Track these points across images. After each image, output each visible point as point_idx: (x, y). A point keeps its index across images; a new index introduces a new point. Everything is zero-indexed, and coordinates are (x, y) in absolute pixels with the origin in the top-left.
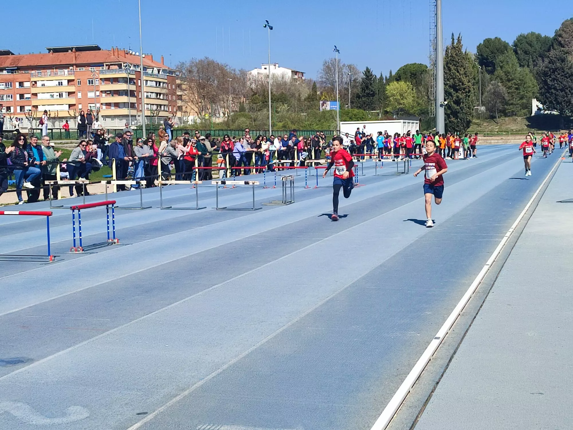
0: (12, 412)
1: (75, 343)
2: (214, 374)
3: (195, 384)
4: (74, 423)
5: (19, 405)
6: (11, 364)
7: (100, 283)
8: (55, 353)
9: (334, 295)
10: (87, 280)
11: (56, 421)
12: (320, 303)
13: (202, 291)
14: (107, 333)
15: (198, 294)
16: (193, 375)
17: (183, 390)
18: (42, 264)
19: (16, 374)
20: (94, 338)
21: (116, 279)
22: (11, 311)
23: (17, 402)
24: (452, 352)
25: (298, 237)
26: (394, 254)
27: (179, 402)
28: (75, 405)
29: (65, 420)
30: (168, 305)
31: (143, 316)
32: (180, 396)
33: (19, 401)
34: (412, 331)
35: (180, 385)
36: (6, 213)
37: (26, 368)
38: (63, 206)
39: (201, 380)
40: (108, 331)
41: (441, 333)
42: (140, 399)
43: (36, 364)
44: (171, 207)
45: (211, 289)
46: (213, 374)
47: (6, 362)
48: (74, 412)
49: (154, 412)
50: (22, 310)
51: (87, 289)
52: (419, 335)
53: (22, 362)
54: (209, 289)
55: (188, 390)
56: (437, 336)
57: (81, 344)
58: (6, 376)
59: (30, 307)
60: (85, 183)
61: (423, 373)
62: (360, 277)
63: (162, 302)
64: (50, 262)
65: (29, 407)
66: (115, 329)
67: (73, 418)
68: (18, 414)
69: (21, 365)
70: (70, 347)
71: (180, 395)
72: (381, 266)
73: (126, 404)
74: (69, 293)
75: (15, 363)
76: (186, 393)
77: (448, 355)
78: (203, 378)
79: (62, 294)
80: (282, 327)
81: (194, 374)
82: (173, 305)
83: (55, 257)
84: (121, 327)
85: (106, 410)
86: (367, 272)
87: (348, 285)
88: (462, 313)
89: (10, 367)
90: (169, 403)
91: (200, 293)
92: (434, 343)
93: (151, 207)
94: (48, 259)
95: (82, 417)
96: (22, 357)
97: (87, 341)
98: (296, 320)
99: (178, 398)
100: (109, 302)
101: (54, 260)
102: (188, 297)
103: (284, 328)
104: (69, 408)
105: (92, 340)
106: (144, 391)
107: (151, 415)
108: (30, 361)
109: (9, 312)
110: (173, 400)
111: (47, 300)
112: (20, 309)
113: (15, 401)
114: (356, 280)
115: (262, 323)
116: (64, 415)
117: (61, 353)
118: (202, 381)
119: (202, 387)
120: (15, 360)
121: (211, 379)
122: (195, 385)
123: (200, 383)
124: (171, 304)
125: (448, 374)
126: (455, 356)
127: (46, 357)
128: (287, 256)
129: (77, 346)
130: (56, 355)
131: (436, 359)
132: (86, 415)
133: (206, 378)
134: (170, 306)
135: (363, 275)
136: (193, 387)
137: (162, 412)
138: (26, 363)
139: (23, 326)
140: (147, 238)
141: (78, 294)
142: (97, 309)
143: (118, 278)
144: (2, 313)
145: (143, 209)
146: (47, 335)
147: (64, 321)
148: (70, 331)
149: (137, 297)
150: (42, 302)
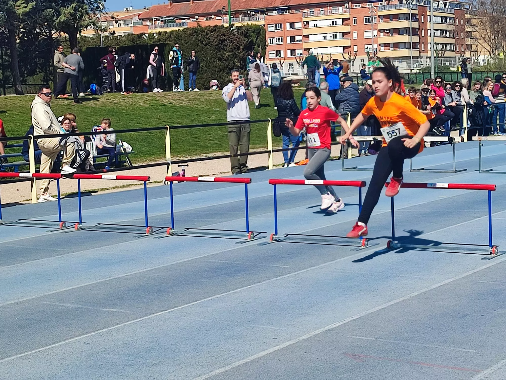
7: (439, 284)
10: (420, 279)
14: (479, 376)
18: (353, 250)
21: (457, 278)
22: (330, 327)
38: (357, 167)
40: (479, 372)
44: (492, 170)
50: (345, 325)
51: (425, 293)
59: (354, 320)
64: (362, 247)
66: (489, 370)
74: (401, 299)
79: (392, 300)
84: (495, 366)
93: (466, 170)
100: (463, 317)
101: (367, 245)
109: (327, 328)
111: (373, 310)
112: (341, 323)
139: (353, 355)
140: (479, 215)
141: (414, 302)
142: (450, 330)
143: (460, 276)
144: (318, 328)
145: (457, 171)
146: (390, 374)
147: (409, 349)
148: (422, 368)
149: (500, 311)
150: (368, 312)
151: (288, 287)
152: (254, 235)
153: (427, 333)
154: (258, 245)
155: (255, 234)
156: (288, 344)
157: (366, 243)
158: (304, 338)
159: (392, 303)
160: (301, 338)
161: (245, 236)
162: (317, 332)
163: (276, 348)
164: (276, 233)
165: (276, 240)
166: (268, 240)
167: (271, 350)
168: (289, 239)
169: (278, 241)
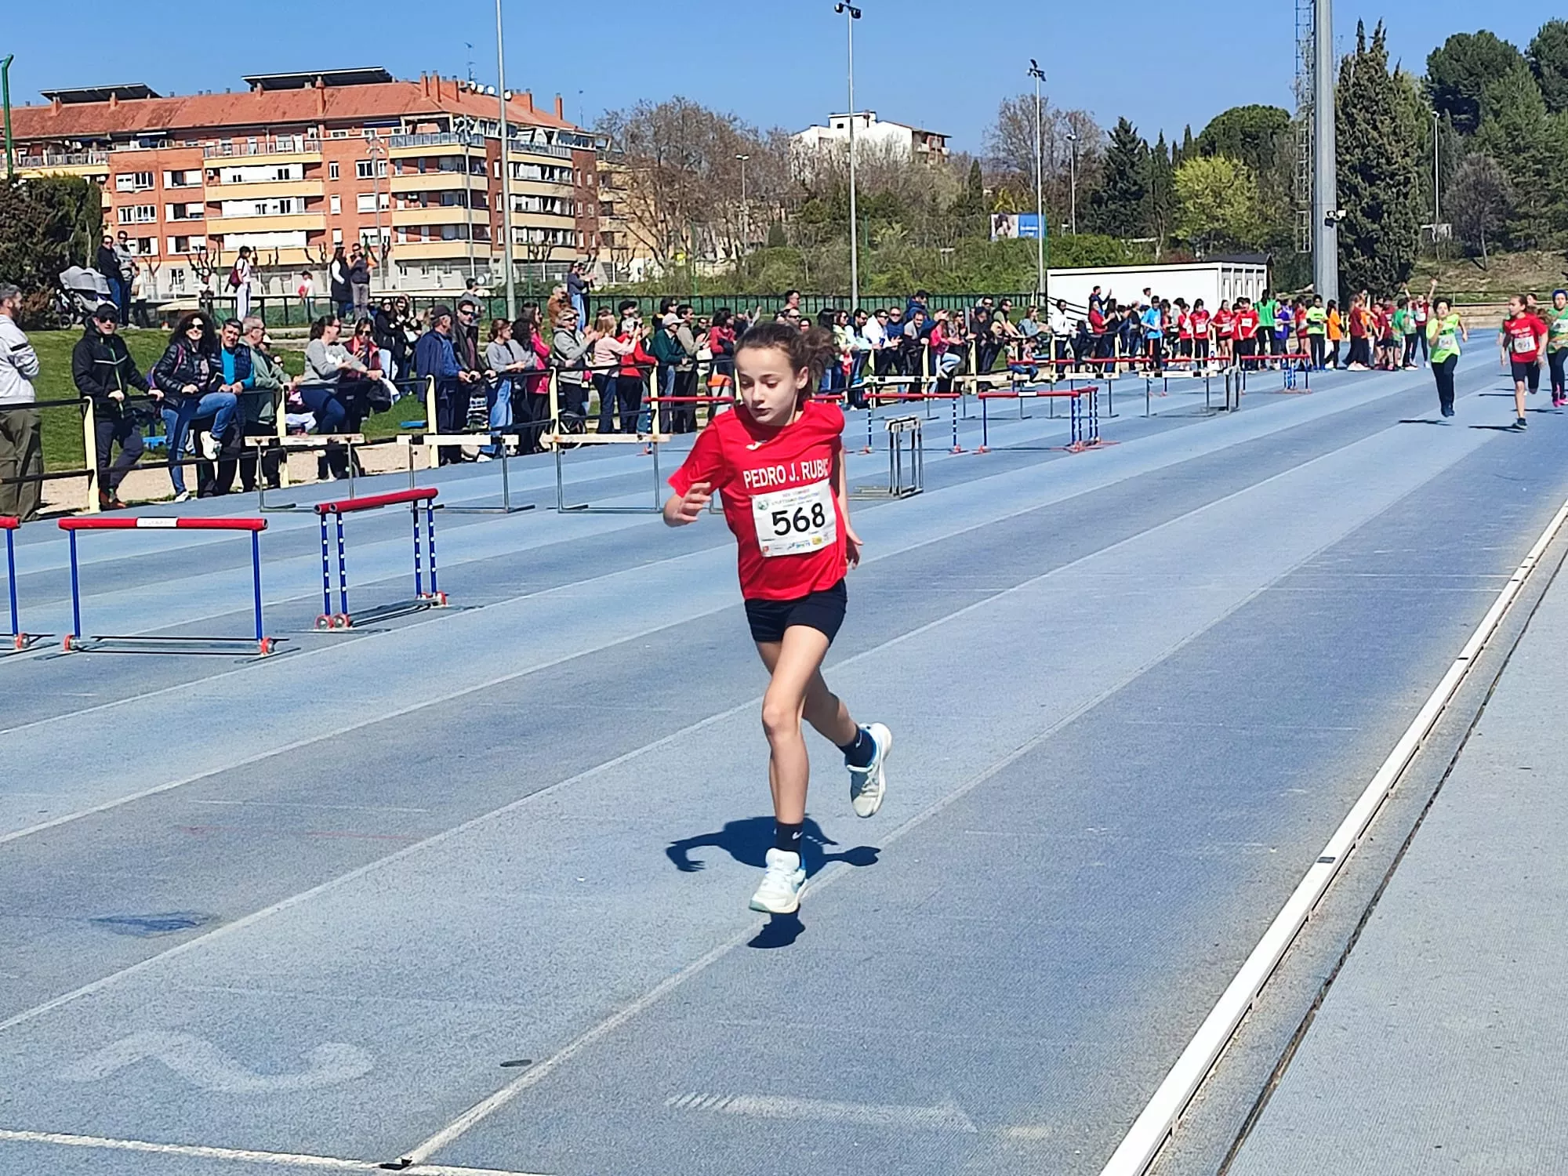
0: (165, 1059)
1: (331, 874)
2: (709, 958)
3: (661, 983)
4: (331, 1088)
5: (183, 1038)
6: (161, 929)
7: (399, 712)
8: (278, 901)
9: (1036, 741)
10: (363, 705)
11: (285, 1082)
12: (998, 766)
13: (674, 731)
14: (419, 845)
15: (663, 741)
16: (652, 959)
17: (629, 998)
18: (241, 662)
19: (173, 958)
20: (384, 859)
21: (438, 700)
22: (158, 789)
23: (177, 1032)
24: (1368, 897)
25: (935, 587)
26: (1200, 632)
27: (615, 1032)
28: (332, 1041)
29: (306, 1079)
30: (583, 770)
31: (516, 800)
32: (618, 1016)
33: (183, 1030)
34: (1255, 841)
35: (620, 988)
36: (141, 523)
37: (202, 939)
38: (294, 506)
39: (676, 972)
40: (421, 839)
41: (1336, 847)
42: (509, 1023)
43: (229, 928)
44: (586, 507)
45: (697, 726)
46: (708, 956)
47: (146, 924)
48: (331, 1058)
49: (548, 1059)
50: (189, 784)
51: (364, 727)
52: (1274, 851)
53: (191, 924)
54: (692, 728)
55: (639, 1001)
56: (1325, 854)
57: (347, 877)
58: (146, 963)
59: (209, 776)
60: (353, 442)
61: (1287, 955)
62: (1107, 693)
63: (566, 762)
64: (262, 656)
65: (211, 1045)
66: (441, 836)
67: (329, 1075)
68: (181, 1064)
69: (185, 932)
70: (319, 884)
71: (617, 1012)
72: (1165, 663)
73: (474, 1036)
74: (314, 739)
75: (170, 928)
76: (636, 1007)
77: (1356, 907)
78: (681, 969)
79: (297, 740)
80: (895, 829)
81: (656, 956)
82: (592, 772)
83: (275, 641)
84: (455, 830)
85: (419, 1053)
86: (1127, 681)
87: (1073, 717)
88: (1393, 791)
89: (157, 938)
90: (589, 1033)
91: (670, 738)
92: (1320, 874)
93: (533, 507)
94: (255, 647)
95: (353, 1073)
96: (188, 912)
97: (365, 868)
98: (933, 810)
99: (612, 1022)
100: (423, 761)
101: (273, 650)
102: (636, 749)
103: (901, 831)
104: (320, 1049)
105: (378, 864)
106: (520, 1001)
107: (541, 1068)
108: (212, 921)
109: (152, 791)
110: (601, 1027)
111: (253, 759)
112: (183, 782)
113: (173, 1029)
114: (1097, 700)
115: (840, 819)
116: (305, 1065)
117: (293, 900)
118: (678, 976)
119: (677, 991)
120: (169, 918)
121: (701, 971)
122: (658, 988)
123: (673, 982)
124: (590, 767)
125: (1356, 957)
126: (1377, 910)
127: (254, 911)
128: (904, 637)
129: (337, 882)
130: (281, 905)
131: (1322, 918)
132: (366, 1066)
133: (689, 969)
134: (586, 774)
135: (1115, 689)
136: (653, 992)
137: (569, 1060)
138: (201, 929)
139: (192, 829)
140: (524, 591)
141: (337, 742)
142: (391, 781)
143: (446, 697)
144: (135, 792)
145: (511, 511)
146: (255, 852)
147: (303, 814)
148: (317, 840)
149: (499, 749)
150: (242, 762)
151: (88, 729)
152: (29, 641)
153: (346, 789)
154: (35, 658)
155: (32, 638)
156: (67, 818)
157: (270, 646)
158: (102, 808)
159: (294, 745)
160: (95, 809)
161: (9, 642)
162: (129, 798)
163: (44, 826)
164: (78, 634)
165: (77, 648)
166: (60, 649)
167: (32, 830)
168: (106, 644)
169: (81, 650)
